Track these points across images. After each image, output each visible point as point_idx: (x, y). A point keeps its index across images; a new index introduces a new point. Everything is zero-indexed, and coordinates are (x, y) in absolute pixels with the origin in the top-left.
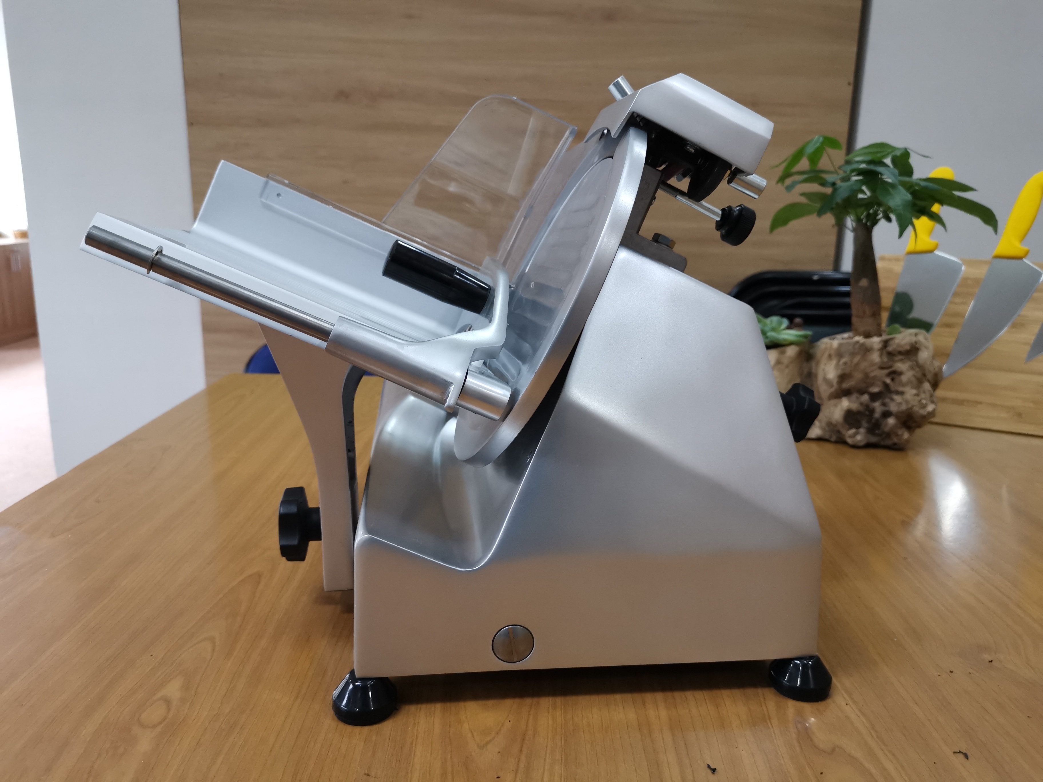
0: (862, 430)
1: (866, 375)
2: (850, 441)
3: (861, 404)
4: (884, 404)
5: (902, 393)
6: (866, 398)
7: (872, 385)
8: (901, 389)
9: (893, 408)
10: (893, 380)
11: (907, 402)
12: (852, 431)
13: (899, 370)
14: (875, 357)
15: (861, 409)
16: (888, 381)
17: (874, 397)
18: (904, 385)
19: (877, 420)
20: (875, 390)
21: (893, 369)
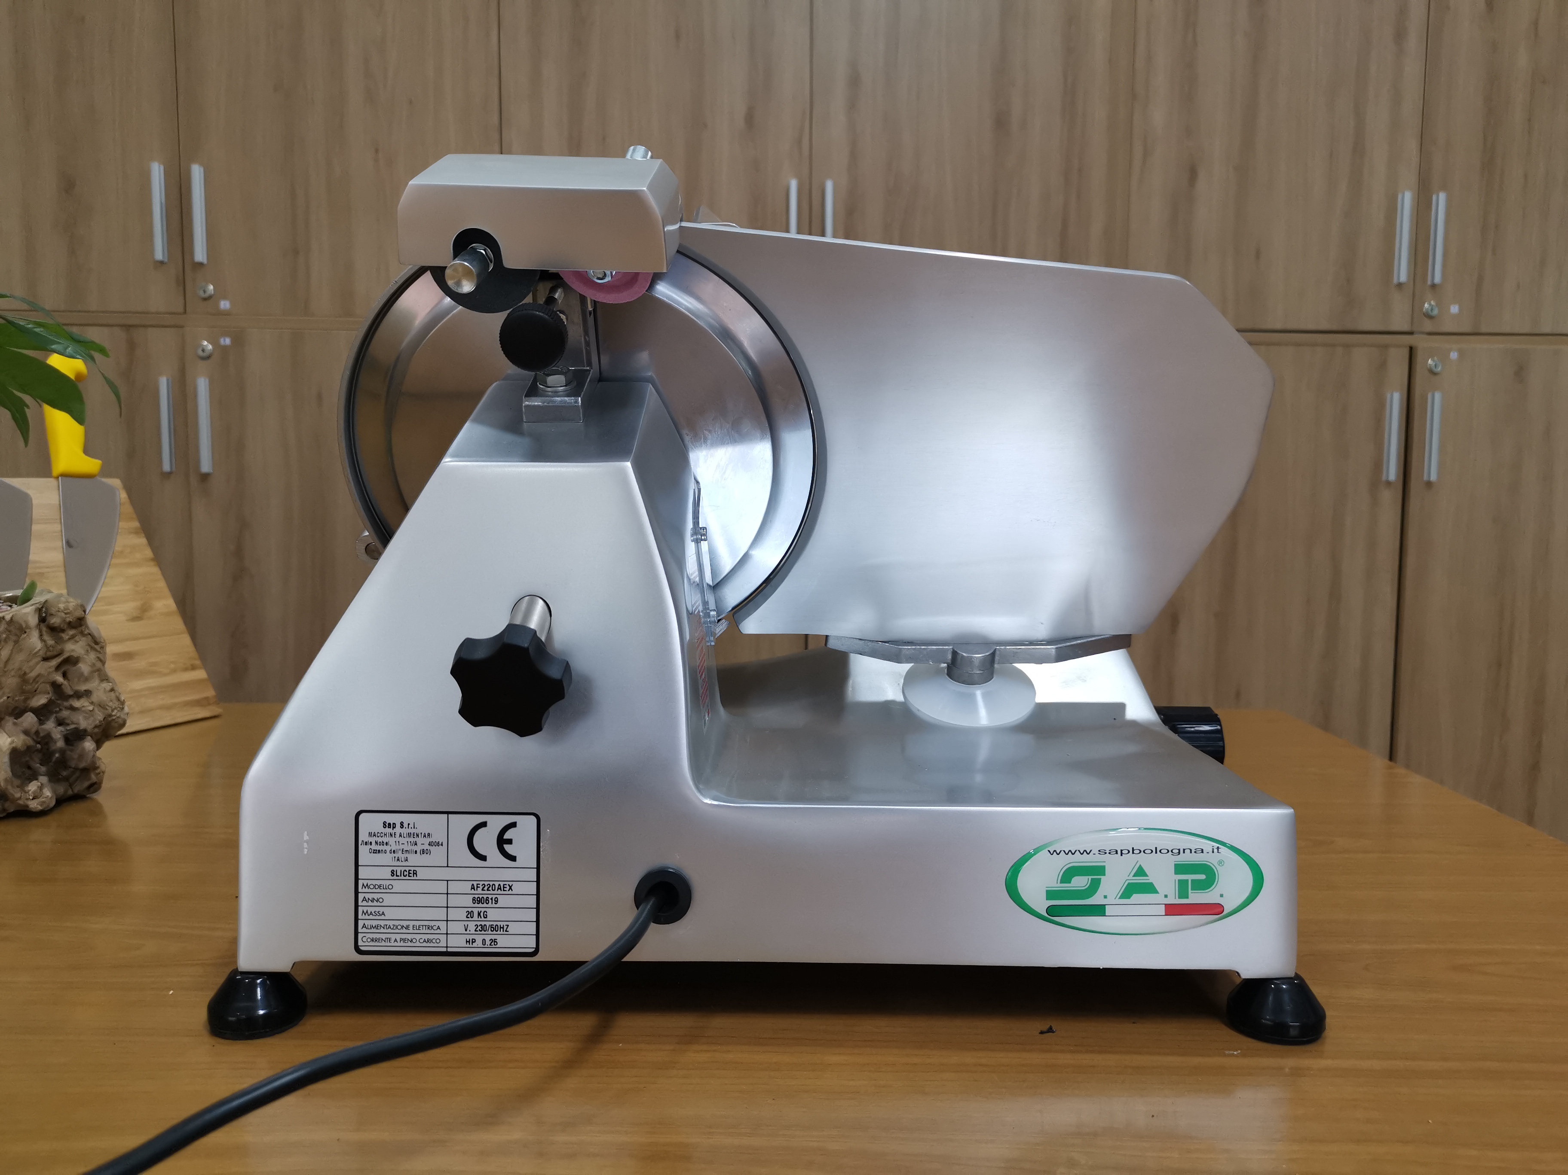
0: (44, 779)
1: (23, 677)
2: (34, 805)
3: (26, 732)
4: (60, 723)
5: (88, 693)
6: (29, 719)
7: (35, 692)
8: (83, 688)
9: (84, 723)
10: (65, 675)
11: (102, 706)
12: (33, 787)
13: (75, 655)
14: (34, 641)
15: (30, 742)
16: (59, 679)
17: (42, 713)
18: (87, 680)
19: (62, 752)
20: (40, 701)
21: (65, 655)
